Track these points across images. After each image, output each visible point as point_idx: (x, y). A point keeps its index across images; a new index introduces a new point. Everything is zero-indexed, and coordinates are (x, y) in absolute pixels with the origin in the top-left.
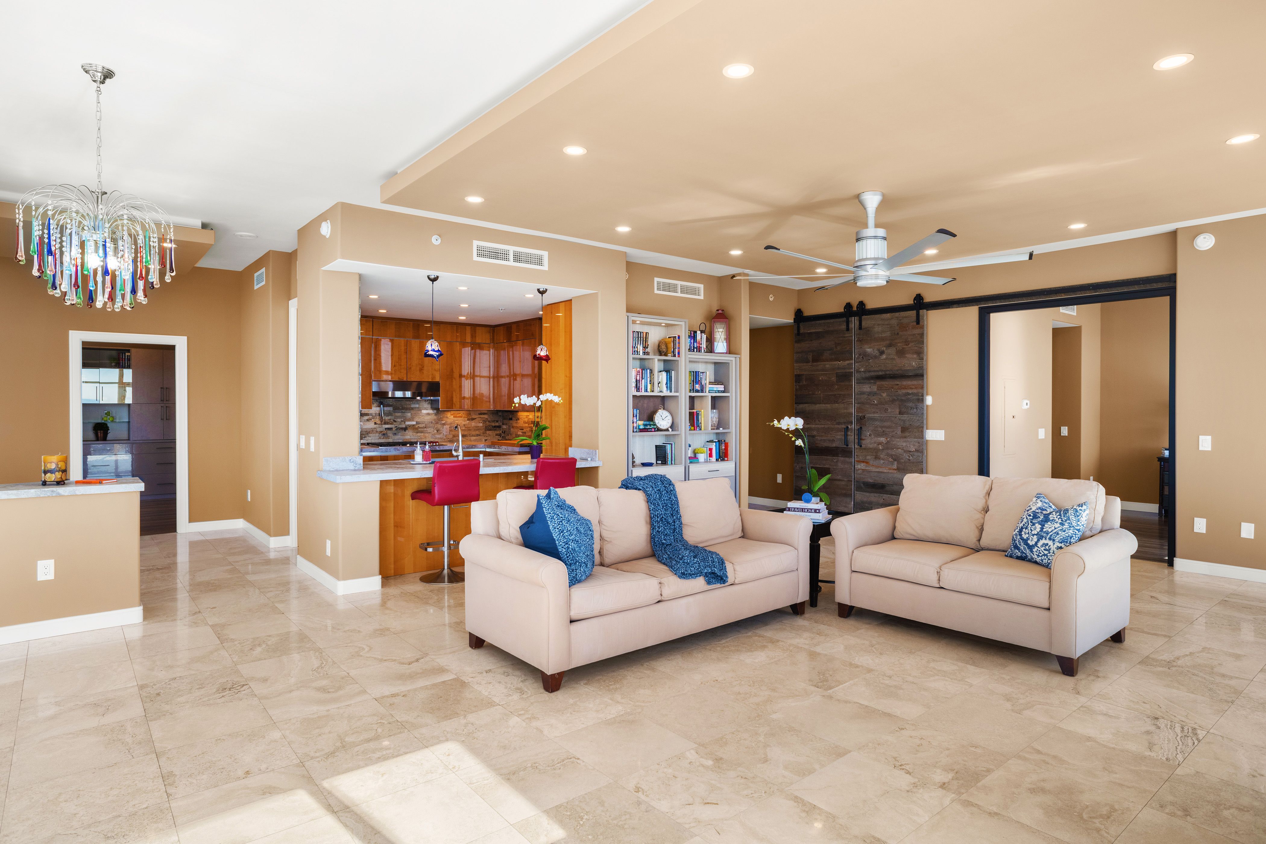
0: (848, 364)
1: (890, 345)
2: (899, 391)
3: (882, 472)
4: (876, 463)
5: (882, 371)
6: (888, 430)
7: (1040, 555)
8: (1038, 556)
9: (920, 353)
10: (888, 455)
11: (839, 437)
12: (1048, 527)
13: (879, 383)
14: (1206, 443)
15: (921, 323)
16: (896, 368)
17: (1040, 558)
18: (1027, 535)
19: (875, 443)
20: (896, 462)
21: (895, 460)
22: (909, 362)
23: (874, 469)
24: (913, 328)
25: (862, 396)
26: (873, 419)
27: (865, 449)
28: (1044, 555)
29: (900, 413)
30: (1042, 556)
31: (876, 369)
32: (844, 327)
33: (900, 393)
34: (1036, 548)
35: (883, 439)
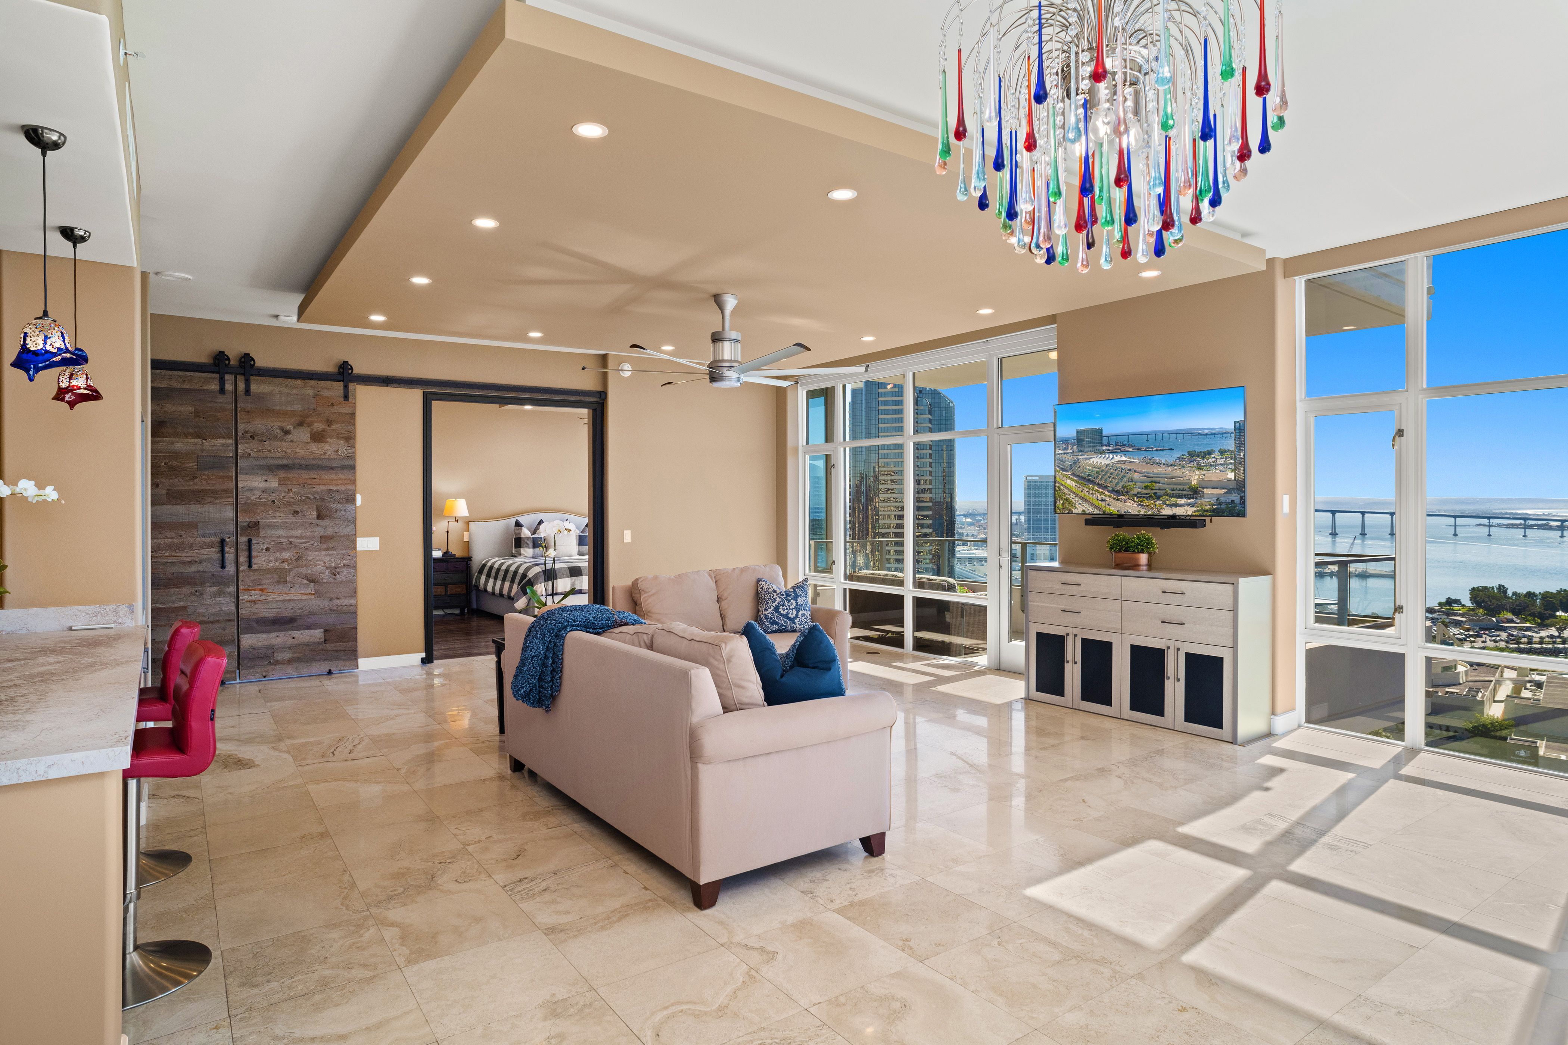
0: (223, 445)
1: (301, 424)
2: (317, 487)
3: (289, 601)
4: (279, 588)
5: (288, 458)
6: (298, 541)
8: (800, 625)
9: (349, 438)
10: (299, 575)
11: (205, 557)
12: (800, 601)
13: (282, 474)
14: (628, 536)
15: (350, 400)
16: (311, 456)
17: (802, 626)
18: (787, 611)
19: (276, 560)
20: (312, 584)
21: (311, 581)
22: (330, 449)
23: (275, 597)
24: (340, 404)
25: (251, 493)
26: (271, 526)
27: (256, 570)
28: (806, 622)
29: (319, 517)
31: (276, 455)
32: (214, 386)
33: (319, 490)
34: (798, 619)
35: (286, 555)
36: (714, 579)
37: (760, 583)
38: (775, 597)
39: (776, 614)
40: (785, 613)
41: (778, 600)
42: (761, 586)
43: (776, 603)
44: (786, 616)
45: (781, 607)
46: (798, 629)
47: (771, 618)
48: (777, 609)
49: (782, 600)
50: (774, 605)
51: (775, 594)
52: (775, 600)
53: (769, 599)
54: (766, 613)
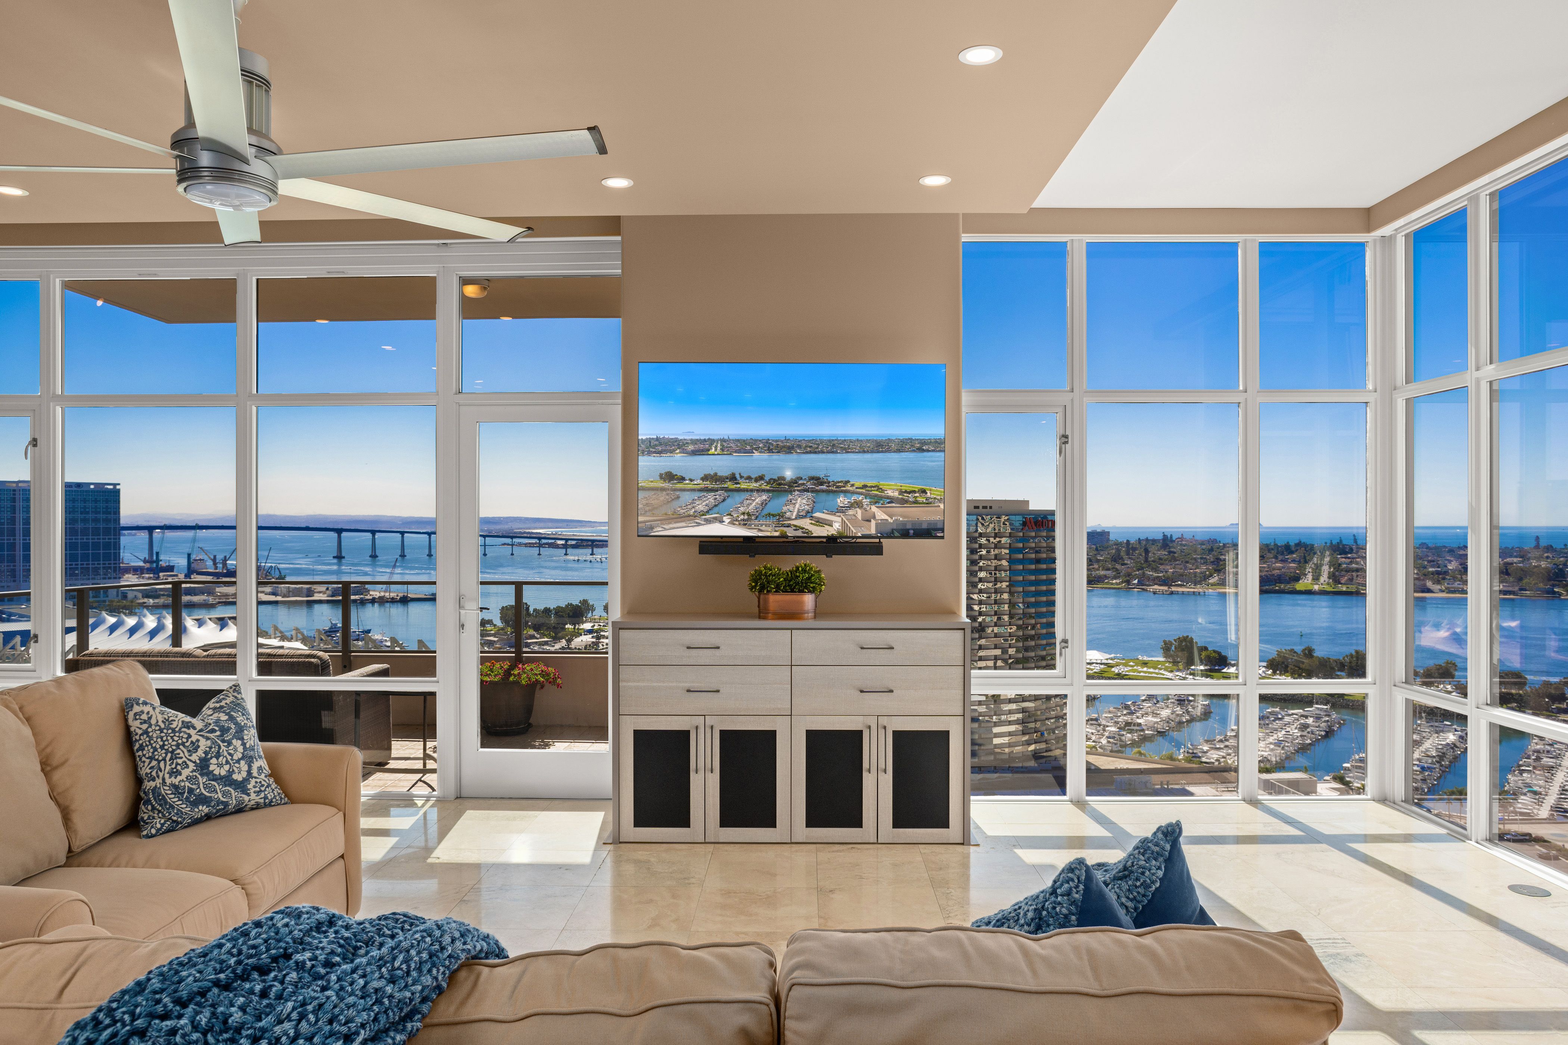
7: (263, 789)
8: (258, 793)
17: (262, 795)
30: (265, 790)
34: (253, 781)
36: (21, 715)
37: (136, 709)
38: (194, 738)
39: (202, 780)
40: (223, 773)
41: (204, 744)
42: (144, 717)
43: (200, 753)
44: (227, 780)
45: (214, 761)
46: (253, 803)
47: (191, 791)
48: (203, 766)
49: (214, 743)
50: (194, 757)
51: (192, 732)
52: (195, 747)
53: (178, 746)
54: (176, 781)
